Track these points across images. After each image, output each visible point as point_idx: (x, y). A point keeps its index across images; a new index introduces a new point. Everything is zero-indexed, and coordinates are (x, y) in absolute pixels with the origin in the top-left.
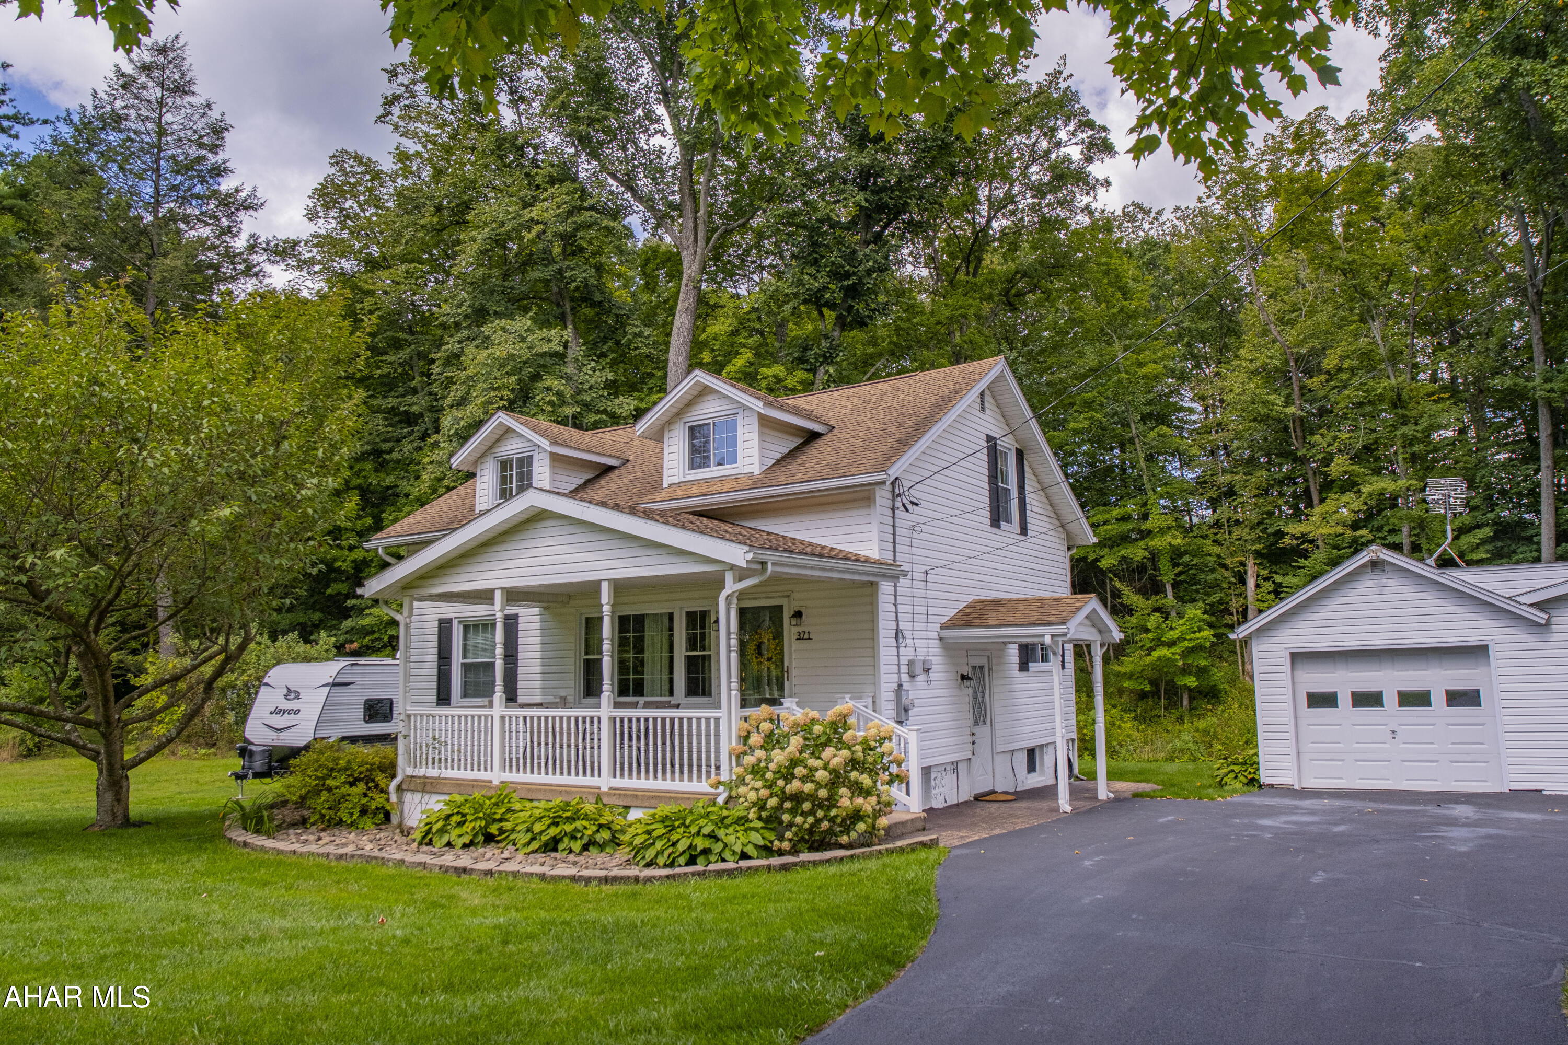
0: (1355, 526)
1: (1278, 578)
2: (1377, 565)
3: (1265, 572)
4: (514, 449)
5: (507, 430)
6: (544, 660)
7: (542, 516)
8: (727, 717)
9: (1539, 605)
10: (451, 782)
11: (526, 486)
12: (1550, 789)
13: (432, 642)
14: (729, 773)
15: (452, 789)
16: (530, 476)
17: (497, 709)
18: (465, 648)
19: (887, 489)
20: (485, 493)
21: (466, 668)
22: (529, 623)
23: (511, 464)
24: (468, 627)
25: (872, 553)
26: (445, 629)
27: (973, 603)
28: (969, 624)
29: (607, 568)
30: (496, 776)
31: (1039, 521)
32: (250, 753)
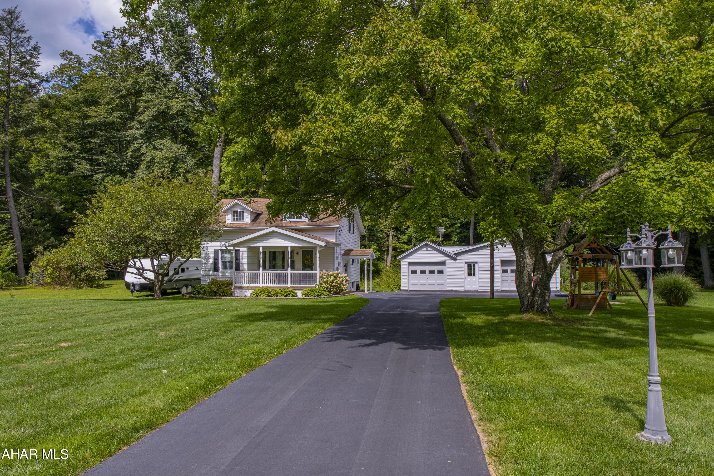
2: (427, 245)
3: (395, 234)
4: (238, 209)
5: (237, 204)
6: (248, 261)
7: (273, 232)
8: (317, 273)
9: (455, 254)
10: (248, 287)
11: (242, 218)
12: (454, 289)
13: (212, 255)
14: (318, 283)
15: (248, 288)
16: (243, 216)
17: (261, 271)
18: (222, 257)
19: (337, 228)
20: (229, 219)
21: (223, 262)
22: (244, 251)
23: (237, 212)
24: (223, 252)
25: (334, 241)
26: (216, 252)
27: (347, 250)
28: (348, 255)
29: (289, 244)
30: (261, 285)
31: (356, 230)
32: (134, 285)
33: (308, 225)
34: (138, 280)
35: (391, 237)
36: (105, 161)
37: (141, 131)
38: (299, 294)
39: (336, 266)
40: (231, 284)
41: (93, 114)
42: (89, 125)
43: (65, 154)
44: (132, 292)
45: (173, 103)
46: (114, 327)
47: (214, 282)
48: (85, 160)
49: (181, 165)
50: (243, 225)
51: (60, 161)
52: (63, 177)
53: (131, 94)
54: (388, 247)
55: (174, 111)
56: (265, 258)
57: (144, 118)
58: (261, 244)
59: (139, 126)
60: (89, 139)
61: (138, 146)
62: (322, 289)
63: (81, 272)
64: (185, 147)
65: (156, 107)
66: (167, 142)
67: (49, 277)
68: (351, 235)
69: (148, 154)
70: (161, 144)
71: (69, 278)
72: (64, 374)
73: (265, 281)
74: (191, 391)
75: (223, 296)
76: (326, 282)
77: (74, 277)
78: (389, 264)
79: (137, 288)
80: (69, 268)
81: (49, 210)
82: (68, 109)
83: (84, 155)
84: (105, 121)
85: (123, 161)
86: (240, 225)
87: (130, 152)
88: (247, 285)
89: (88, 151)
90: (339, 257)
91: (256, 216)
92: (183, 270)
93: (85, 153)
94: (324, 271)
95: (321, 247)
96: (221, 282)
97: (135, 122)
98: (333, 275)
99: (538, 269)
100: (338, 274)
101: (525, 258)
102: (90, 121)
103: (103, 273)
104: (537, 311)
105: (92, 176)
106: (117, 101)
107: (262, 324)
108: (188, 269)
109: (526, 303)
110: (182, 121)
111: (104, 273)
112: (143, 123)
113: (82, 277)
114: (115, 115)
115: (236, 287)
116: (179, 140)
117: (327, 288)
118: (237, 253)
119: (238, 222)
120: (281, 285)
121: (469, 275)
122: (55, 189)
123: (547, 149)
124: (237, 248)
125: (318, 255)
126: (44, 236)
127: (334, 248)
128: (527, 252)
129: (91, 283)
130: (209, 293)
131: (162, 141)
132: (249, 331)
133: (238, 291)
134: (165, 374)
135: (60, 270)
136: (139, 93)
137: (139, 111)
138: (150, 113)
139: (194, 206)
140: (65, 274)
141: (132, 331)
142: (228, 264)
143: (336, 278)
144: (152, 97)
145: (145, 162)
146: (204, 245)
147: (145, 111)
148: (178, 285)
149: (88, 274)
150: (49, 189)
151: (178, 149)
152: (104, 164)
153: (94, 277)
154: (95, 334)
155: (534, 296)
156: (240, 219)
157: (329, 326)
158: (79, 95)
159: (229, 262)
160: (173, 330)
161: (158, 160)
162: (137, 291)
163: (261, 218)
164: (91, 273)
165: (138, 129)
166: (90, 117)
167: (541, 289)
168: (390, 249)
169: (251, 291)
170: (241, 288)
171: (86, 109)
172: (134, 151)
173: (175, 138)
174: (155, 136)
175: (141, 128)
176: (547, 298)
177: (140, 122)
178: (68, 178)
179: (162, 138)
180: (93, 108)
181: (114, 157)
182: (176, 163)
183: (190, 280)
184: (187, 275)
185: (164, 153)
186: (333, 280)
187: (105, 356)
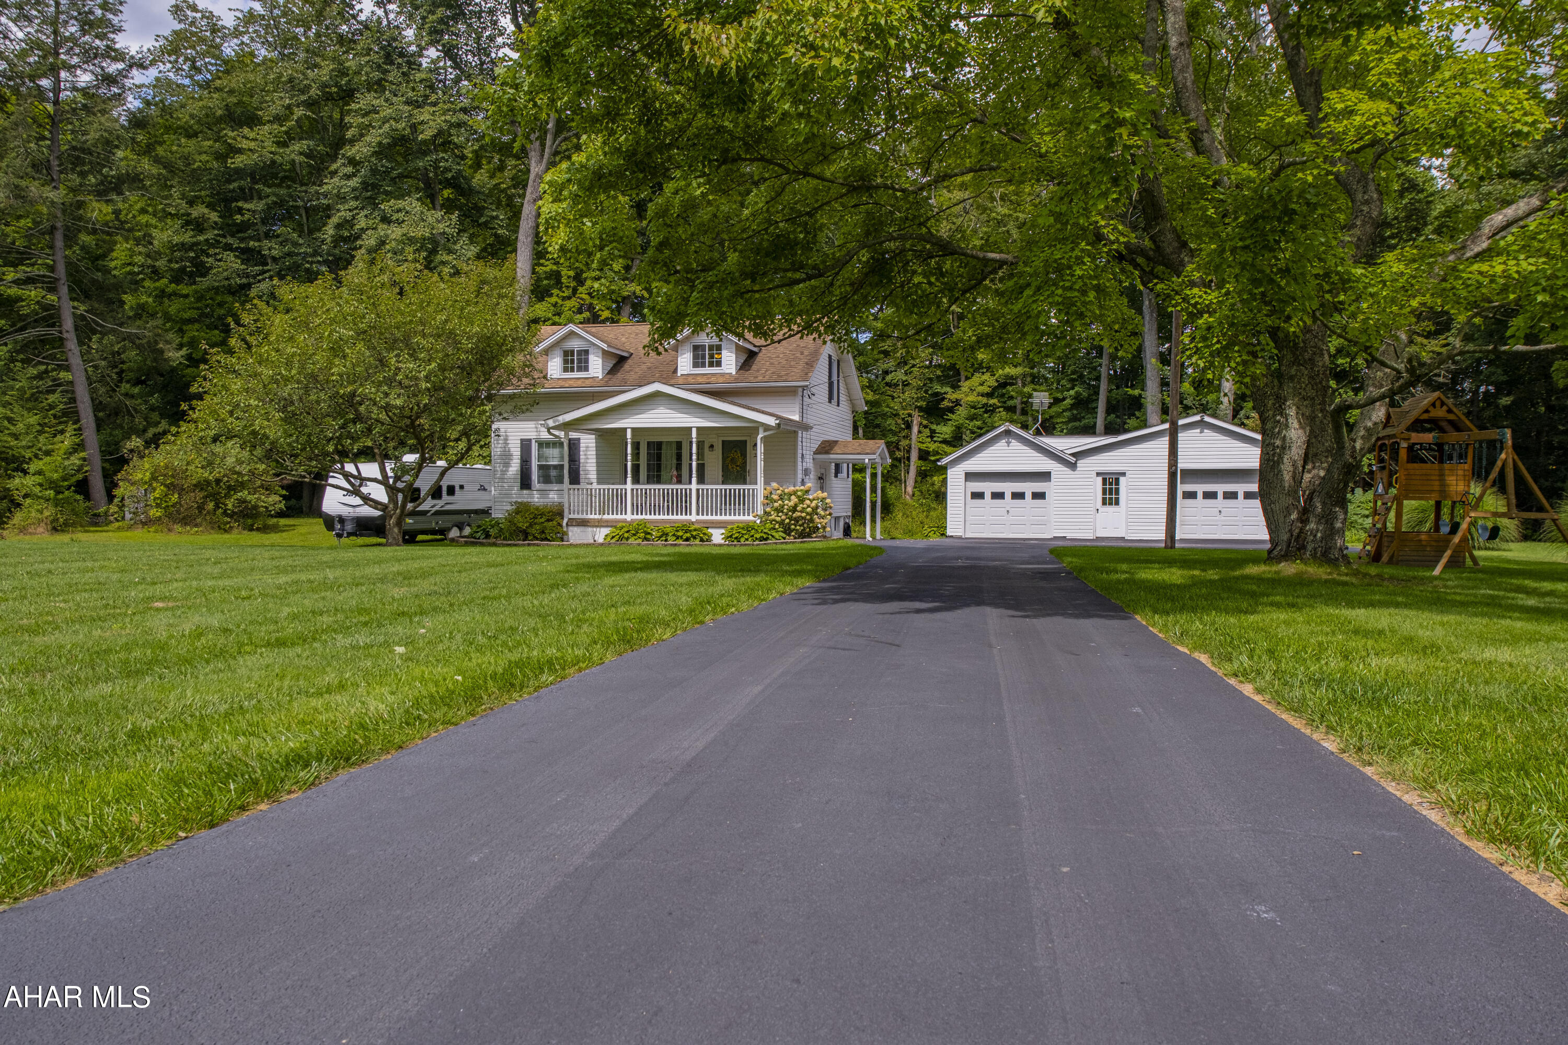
0: (989, 395)
1: (934, 427)
2: (1008, 433)
3: (925, 422)
4: (575, 345)
5: (572, 334)
6: (598, 464)
7: (657, 395)
8: (759, 488)
9: (1073, 455)
10: (599, 521)
11: (584, 366)
12: (1069, 535)
13: (516, 452)
14: (760, 512)
15: (600, 524)
16: (587, 361)
17: (629, 486)
18: (540, 457)
19: (804, 388)
20: (554, 367)
21: (541, 467)
22: (588, 443)
23: (572, 352)
24: (542, 444)
25: (796, 417)
26: (525, 445)
27: (824, 442)
28: (827, 453)
29: (694, 422)
30: (629, 517)
31: (843, 398)
32: (342, 520)
33: (737, 380)
34: (351, 510)
35: (915, 429)
36: (275, 253)
37: (354, 182)
38: (717, 536)
39: (800, 476)
40: (561, 514)
41: (245, 144)
42: (238, 171)
43: (187, 237)
44: (339, 536)
45: (424, 115)
46: (282, 579)
47: (522, 509)
48: (231, 250)
49: (446, 258)
50: (588, 382)
51: (177, 254)
52: (184, 289)
53: (328, 97)
54: (909, 452)
55: (426, 134)
56: (638, 459)
57: (359, 150)
58: (630, 422)
59: (349, 170)
60: (240, 204)
61: (348, 215)
62: (769, 526)
63: (227, 496)
64: (454, 217)
65: (387, 125)
66: (413, 204)
67: (158, 506)
68: (832, 408)
69: (369, 232)
70: (399, 211)
71: (201, 508)
72: (137, 653)
73: (637, 509)
74: (469, 683)
75: (542, 540)
76: (778, 510)
77: (211, 505)
78: (909, 489)
79: (349, 527)
80: (201, 485)
81: (155, 360)
82: (191, 134)
83: (230, 240)
84: (273, 162)
85: (315, 253)
86: (579, 383)
87: (329, 231)
88: (597, 517)
89: (239, 232)
90: (806, 459)
91: (618, 362)
92: (451, 490)
93: (233, 236)
94: (774, 485)
95: (767, 427)
96: (537, 509)
97: (340, 162)
98: (795, 493)
99: (1316, 455)
100: (807, 492)
101: (1287, 426)
102: (238, 161)
103: (274, 501)
104: (1314, 556)
105: (248, 286)
106: (299, 112)
107: (640, 575)
108: (462, 487)
109: (1285, 537)
110: (446, 160)
111: (278, 498)
112: (359, 163)
113: (230, 506)
114: (297, 146)
115: (573, 523)
116: (440, 200)
117: (782, 523)
118: (574, 446)
119: (576, 375)
120: (675, 517)
121: (1104, 503)
122: (167, 317)
123: (1375, 126)
124: (573, 435)
125: (760, 448)
126: (146, 419)
127: (795, 432)
128: (1292, 412)
129: (250, 521)
130: (511, 534)
131: (401, 204)
132: (613, 586)
133: (576, 529)
134: (401, 655)
135: (181, 491)
136: (348, 95)
137: (349, 134)
138: (373, 138)
139: (476, 329)
140: (192, 499)
141: (326, 585)
142: (553, 473)
143: (802, 501)
144: (376, 102)
145: (363, 251)
146: (499, 425)
147: (362, 135)
148: (442, 522)
149: (242, 501)
150: (153, 316)
151: (438, 221)
152: (274, 259)
153: (255, 507)
154: (239, 590)
155: (1304, 520)
156: (580, 369)
157: (805, 582)
158: (215, 102)
159: (555, 467)
160: (425, 585)
161: (394, 244)
162: (349, 535)
163: (627, 366)
164: (249, 498)
165: (348, 177)
166: (240, 151)
167: (1324, 504)
168: (914, 455)
169: (605, 531)
170: (584, 523)
171: (230, 134)
172: (338, 226)
173: (430, 198)
174: (387, 193)
175: (354, 175)
176: (1338, 525)
177: (352, 161)
178: (196, 292)
179: (401, 197)
180: (246, 130)
181: (296, 244)
182: (433, 252)
183: (469, 512)
184: (460, 501)
185: (405, 230)
186: (796, 506)
187: (251, 623)
